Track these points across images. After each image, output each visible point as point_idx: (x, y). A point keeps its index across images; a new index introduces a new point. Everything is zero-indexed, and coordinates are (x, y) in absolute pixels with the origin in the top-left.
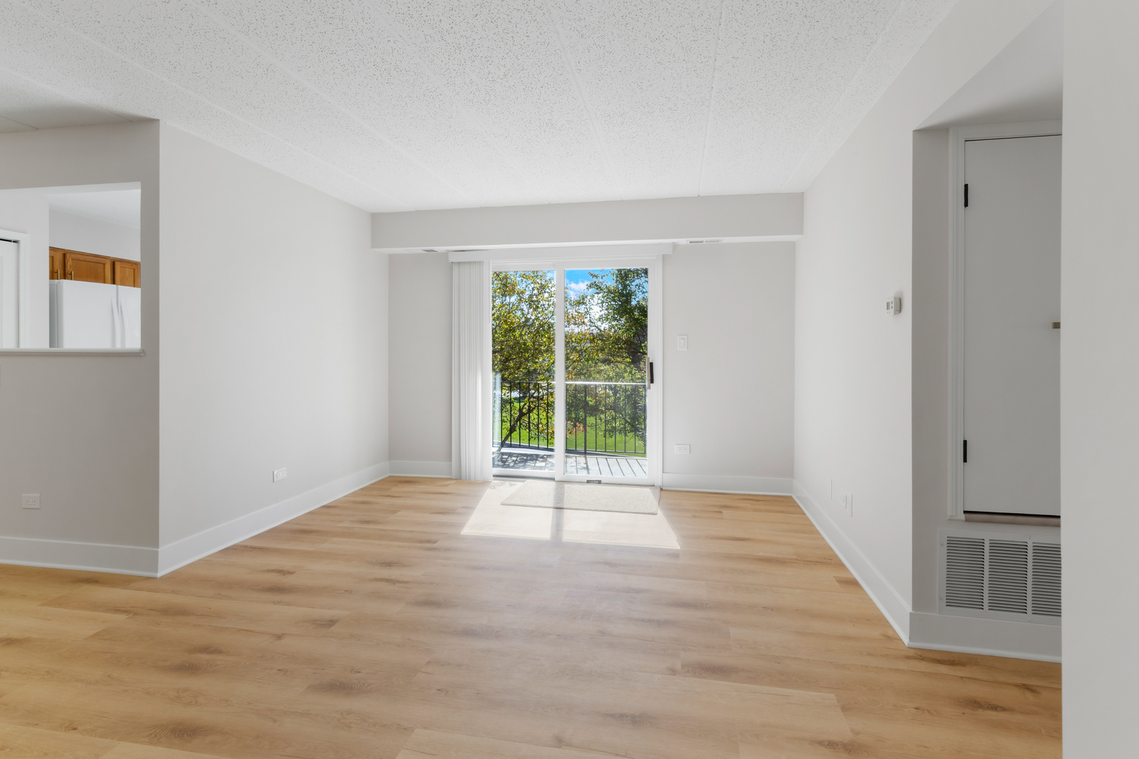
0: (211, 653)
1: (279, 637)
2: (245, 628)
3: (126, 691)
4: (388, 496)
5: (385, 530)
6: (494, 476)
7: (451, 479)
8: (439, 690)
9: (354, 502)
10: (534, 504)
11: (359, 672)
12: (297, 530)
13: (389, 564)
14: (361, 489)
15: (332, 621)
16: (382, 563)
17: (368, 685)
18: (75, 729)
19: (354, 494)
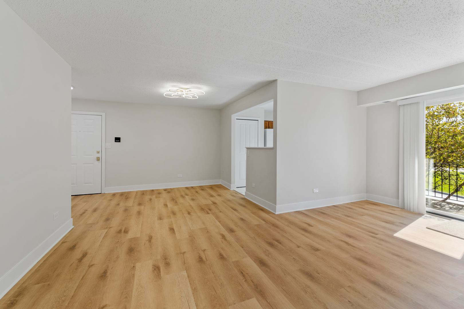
0: (278, 242)
1: (298, 247)
2: (290, 239)
3: (256, 243)
4: (362, 208)
5: (354, 222)
6: (427, 212)
7: (398, 208)
8: (349, 301)
9: (346, 207)
10: (453, 235)
11: (319, 274)
12: (320, 212)
13: (350, 236)
14: (351, 203)
15: (318, 249)
16: (347, 235)
17: (320, 281)
18: (243, 248)
19: (348, 204)
